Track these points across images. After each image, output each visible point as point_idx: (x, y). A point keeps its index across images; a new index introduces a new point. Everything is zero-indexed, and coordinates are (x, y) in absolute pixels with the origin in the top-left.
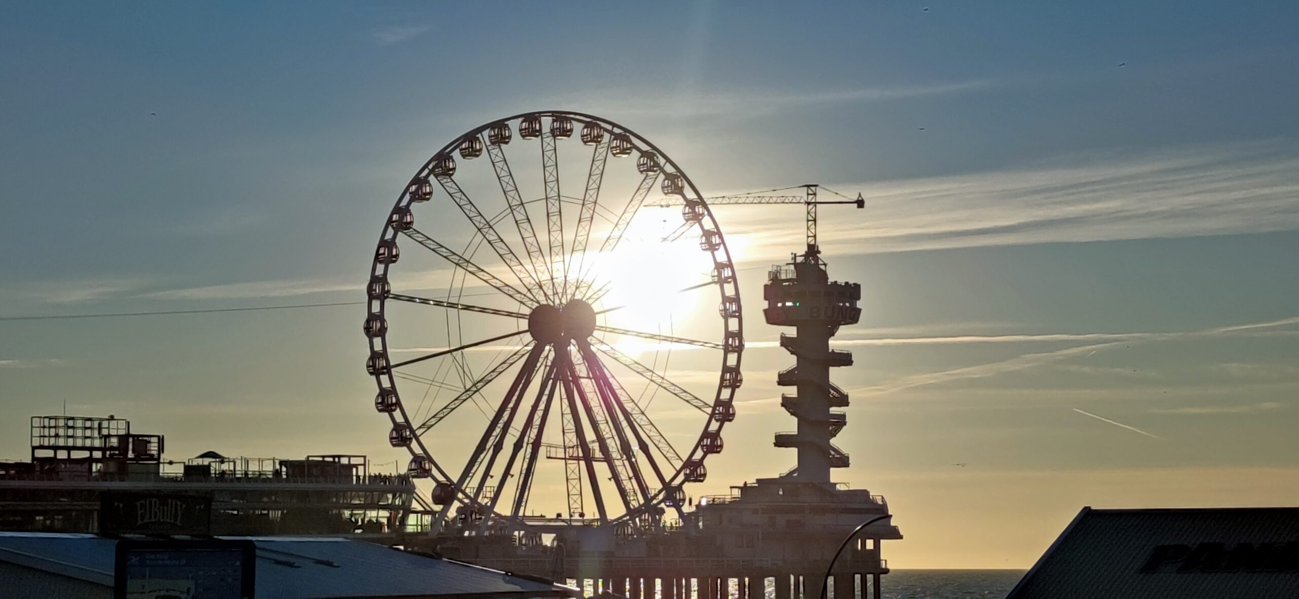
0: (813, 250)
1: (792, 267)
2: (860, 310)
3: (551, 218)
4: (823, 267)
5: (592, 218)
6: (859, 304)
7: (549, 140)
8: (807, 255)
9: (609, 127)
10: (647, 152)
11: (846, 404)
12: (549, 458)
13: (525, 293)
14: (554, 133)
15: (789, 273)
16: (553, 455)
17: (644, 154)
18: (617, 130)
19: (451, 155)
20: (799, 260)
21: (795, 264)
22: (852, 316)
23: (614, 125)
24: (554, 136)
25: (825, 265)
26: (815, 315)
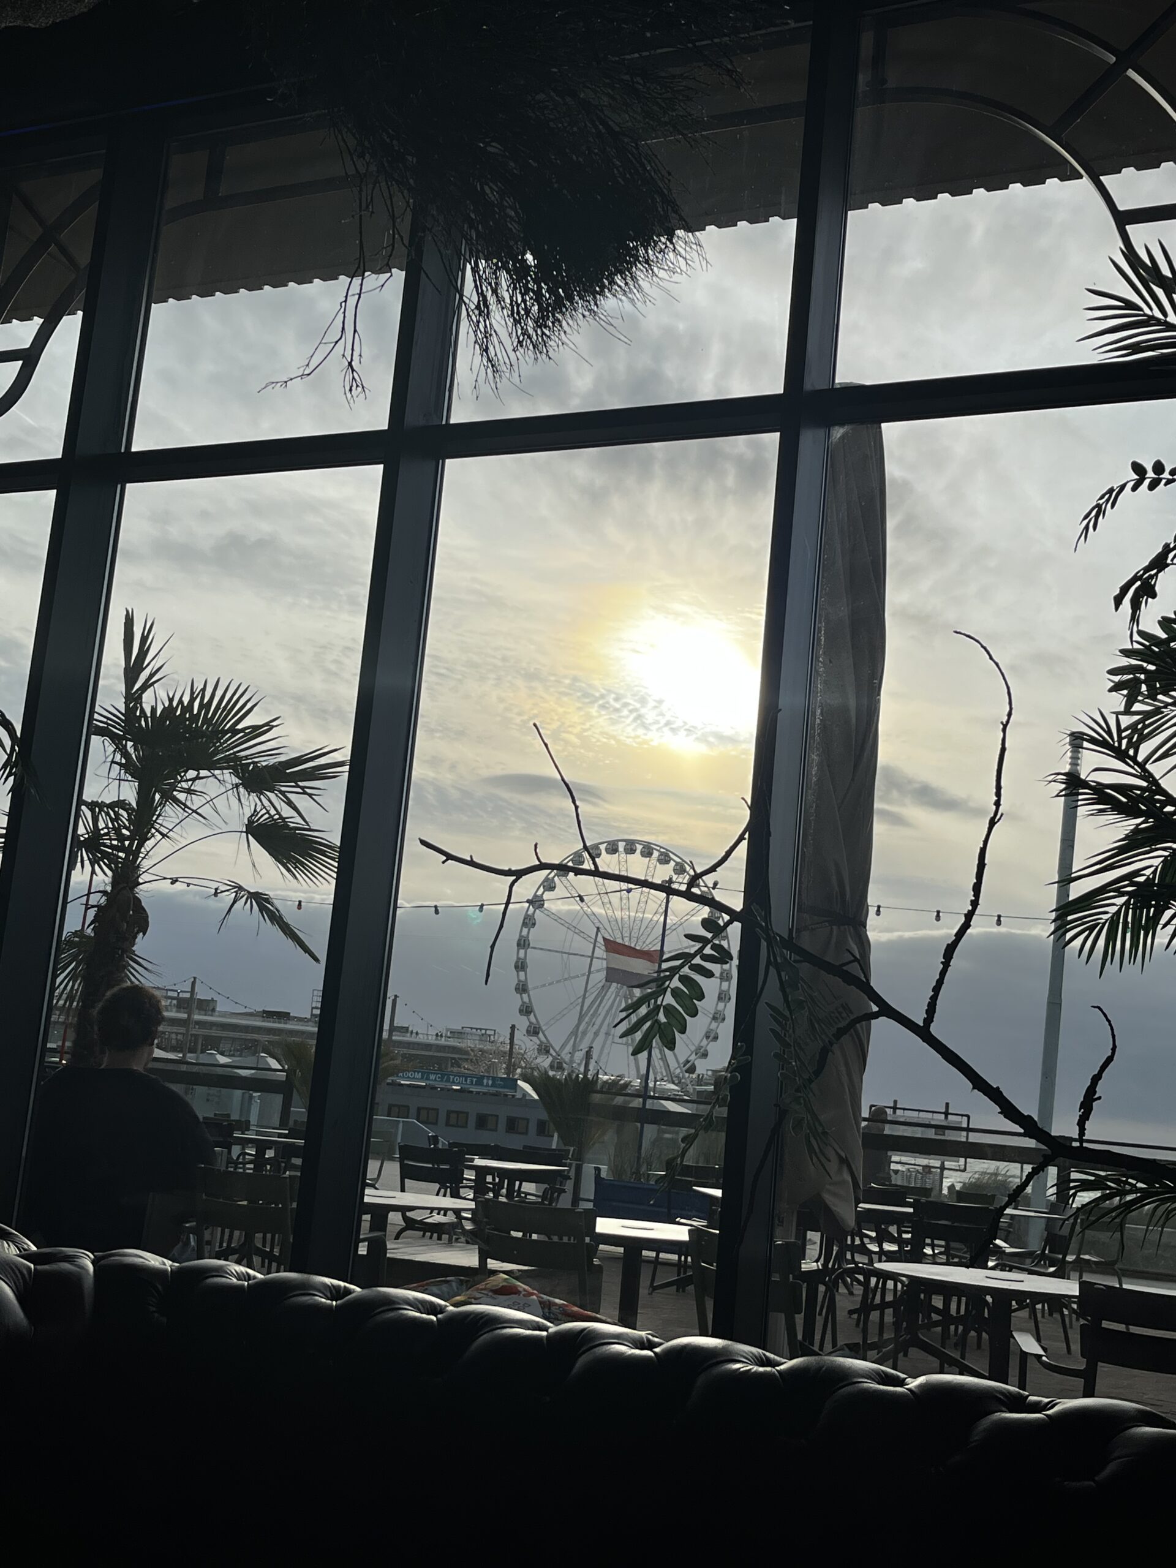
5: (647, 901)
7: (623, 855)
9: (658, 848)
10: (679, 863)
17: (677, 864)
18: (662, 850)
23: (661, 847)
24: (626, 853)
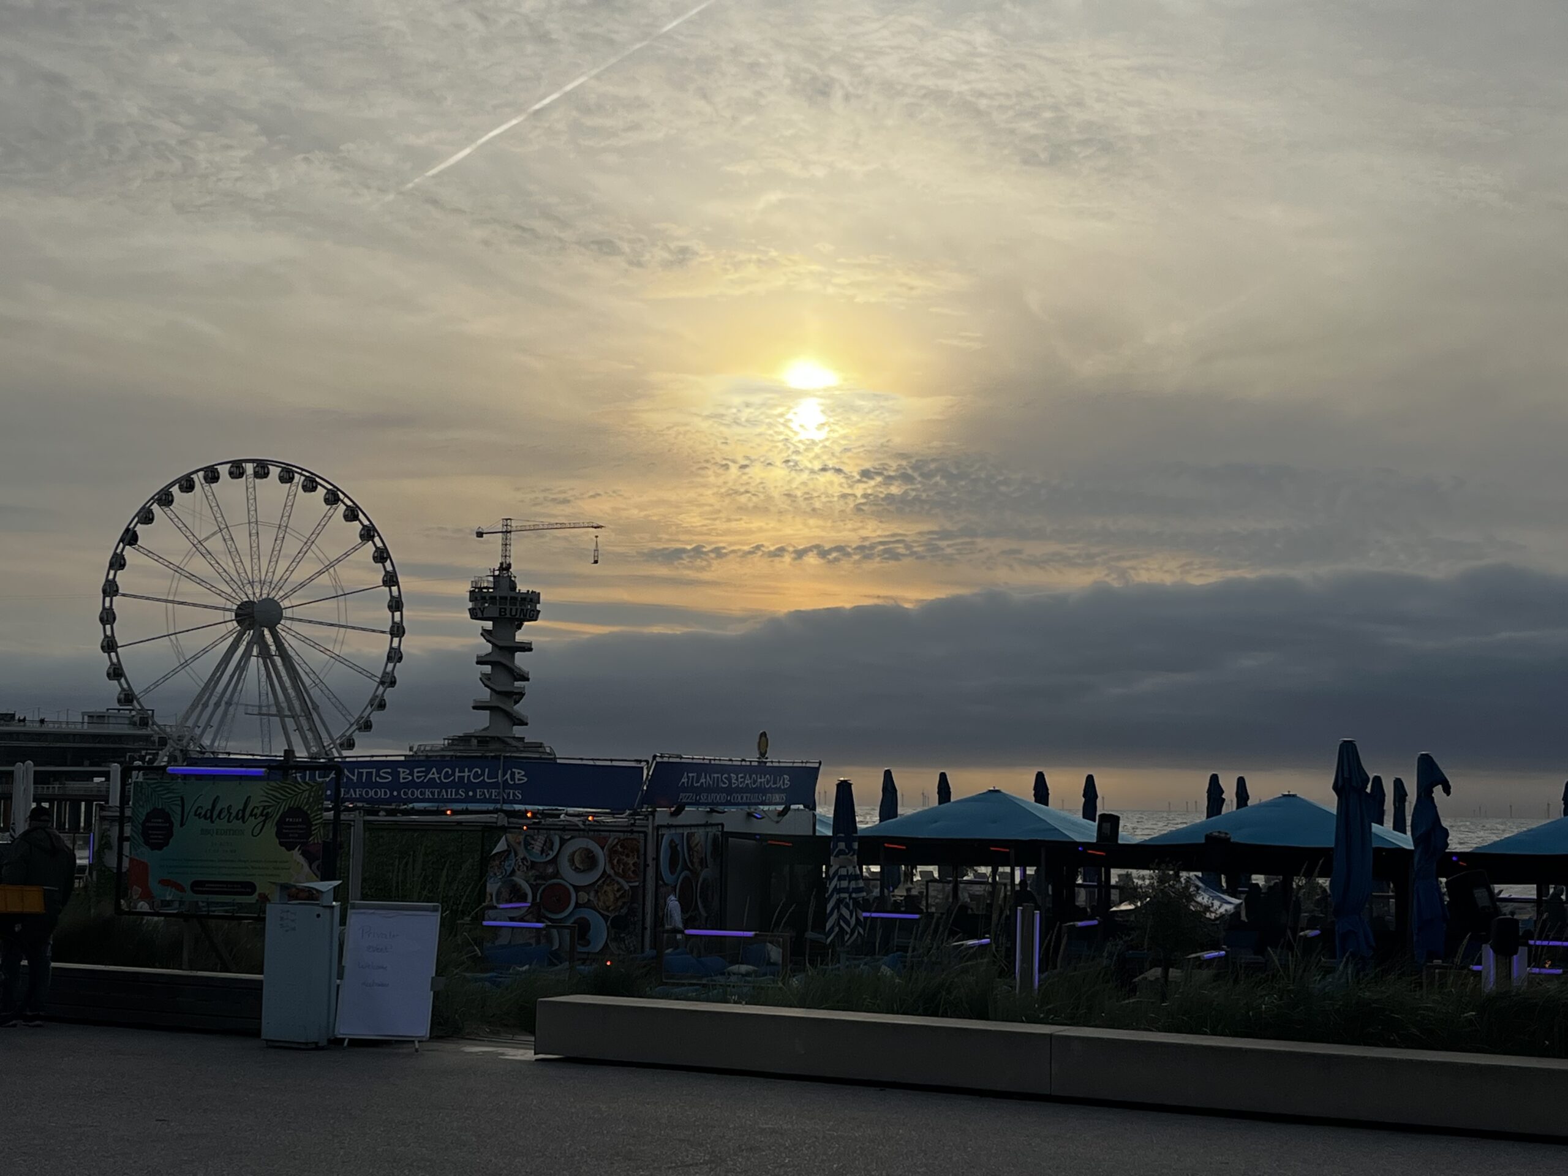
0: (505, 568)
1: (491, 579)
2: (539, 612)
3: (252, 537)
4: (513, 579)
6: (538, 607)
8: (501, 569)
10: (331, 490)
11: (528, 680)
12: (246, 714)
13: (229, 593)
14: (257, 475)
15: (488, 582)
16: (249, 712)
18: (305, 474)
19: (170, 490)
20: (497, 573)
21: (494, 576)
22: (534, 616)
24: (255, 477)
25: (515, 577)
26: (503, 614)
